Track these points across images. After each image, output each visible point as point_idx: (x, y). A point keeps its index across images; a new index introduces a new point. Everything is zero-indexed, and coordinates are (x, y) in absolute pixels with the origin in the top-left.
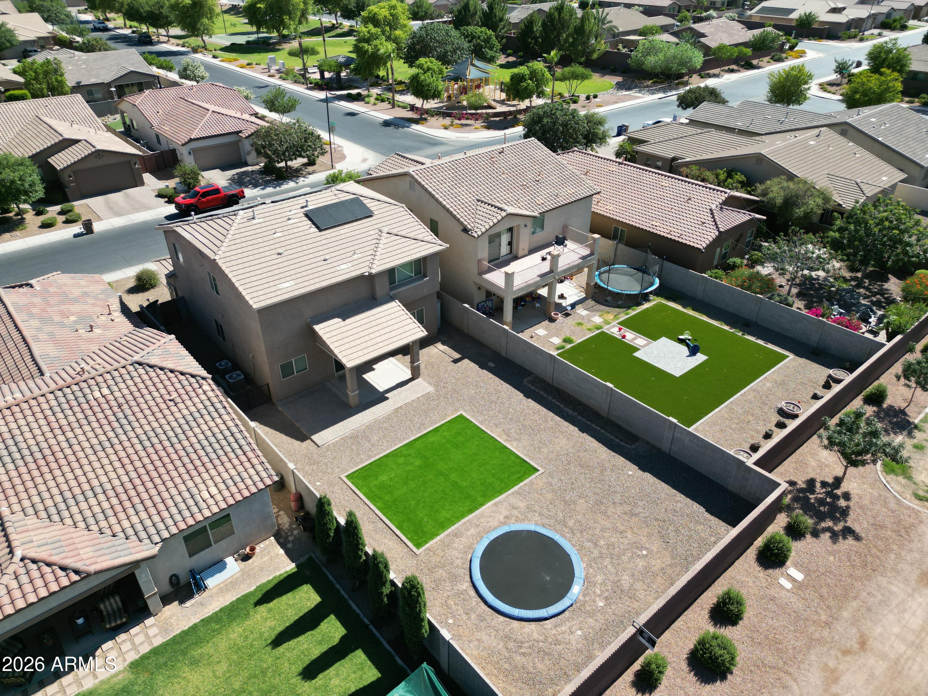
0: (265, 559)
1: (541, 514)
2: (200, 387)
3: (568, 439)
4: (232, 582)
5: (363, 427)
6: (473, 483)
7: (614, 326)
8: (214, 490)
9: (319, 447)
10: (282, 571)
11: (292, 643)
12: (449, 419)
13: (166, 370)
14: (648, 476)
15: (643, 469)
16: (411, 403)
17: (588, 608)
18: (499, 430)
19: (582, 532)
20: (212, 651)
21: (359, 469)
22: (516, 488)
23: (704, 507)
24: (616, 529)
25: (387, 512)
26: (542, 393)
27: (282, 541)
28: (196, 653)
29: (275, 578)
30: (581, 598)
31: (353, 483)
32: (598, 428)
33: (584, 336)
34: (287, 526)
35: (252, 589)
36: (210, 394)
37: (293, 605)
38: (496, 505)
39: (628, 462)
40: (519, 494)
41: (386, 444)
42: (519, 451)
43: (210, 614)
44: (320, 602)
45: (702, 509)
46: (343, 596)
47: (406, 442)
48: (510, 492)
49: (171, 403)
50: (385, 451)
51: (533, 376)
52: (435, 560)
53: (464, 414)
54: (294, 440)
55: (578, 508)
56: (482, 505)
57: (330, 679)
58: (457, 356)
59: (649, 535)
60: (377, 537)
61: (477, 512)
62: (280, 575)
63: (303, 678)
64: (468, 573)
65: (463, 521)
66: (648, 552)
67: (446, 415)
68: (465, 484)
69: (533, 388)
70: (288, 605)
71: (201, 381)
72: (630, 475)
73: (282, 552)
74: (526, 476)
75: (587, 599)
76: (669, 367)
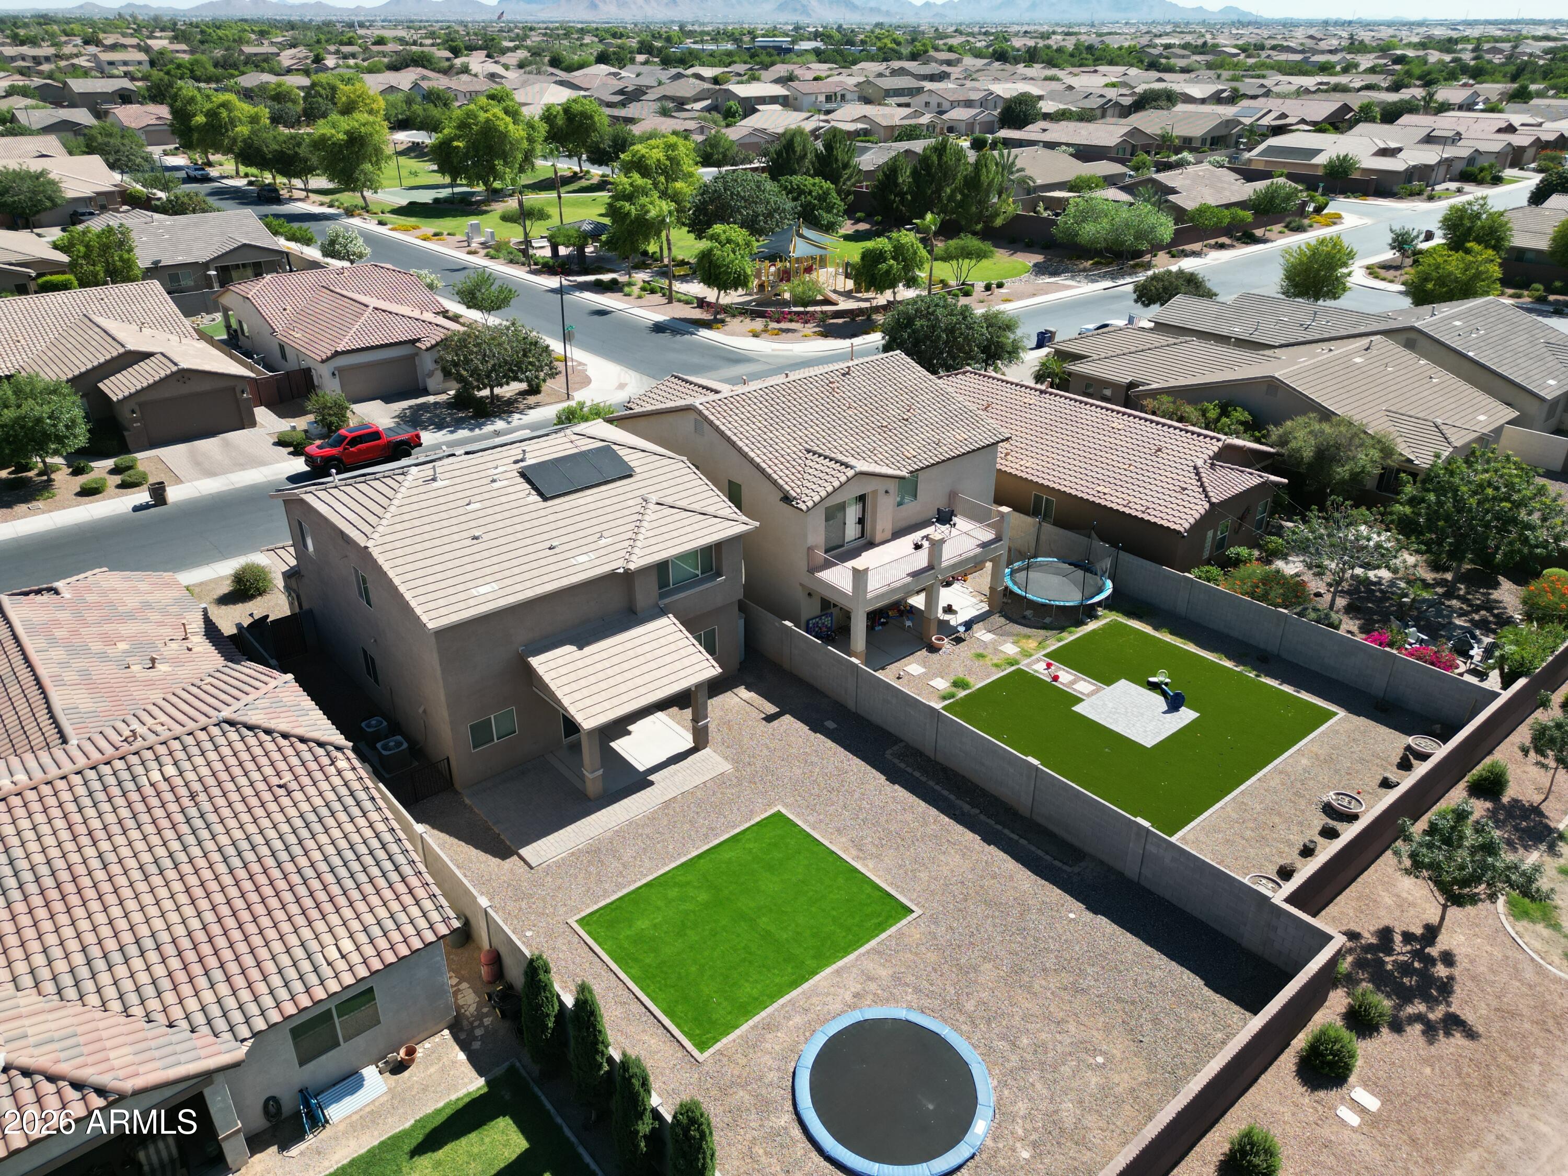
0: (432, 1070)
1: (917, 990)
2: (333, 763)
3: (964, 855)
4: (372, 1112)
5: (609, 834)
6: (798, 933)
7: (1038, 660)
8: (347, 945)
9: (531, 868)
12: (758, 819)
13: (275, 735)
14: (1102, 921)
15: (1094, 908)
16: (691, 793)
17: (1002, 1162)
19: (989, 1022)
21: (601, 909)
22: (873, 943)
23: (1202, 978)
24: (1048, 1018)
25: (649, 986)
26: (917, 774)
27: (463, 1036)
29: (447, 1105)
30: (989, 1143)
31: (589, 933)
32: (1015, 837)
33: (988, 676)
34: (472, 1009)
35: (407, 1125)
36: (349, 775)
38: (838, 972)
39: (1068, 897)
40: (879, 953)
41: (647, 863)
42: (879, 876)
43: (332, 1170)
44: (526, 1150)
45: (1198, 982)
46: (568, 1139)
47: (683, 859)
48: (862, 950)
49: (282, 792)
50: (646, 875)
51: (902, 744)
52: (731, 1071)
53: (784, 811)
54: (490, 857)
55: (981, 979)
56: (814, 973)
58: (772, 709)
59: (1107, 1029)
60: (631, 1030)
61: (806, 986)
62: (458, 1099)
64: (790, 1097)
65: (782, 1001)
66: (1107, 1059)
67: (753, 813)
68: (785, 936)
69: (902, 765)
70: (470, 1155)
71: (335, 753)
73: (462, 1056)
74: (891, 921)
75: (1001, 1145)
76: (1135, 731)
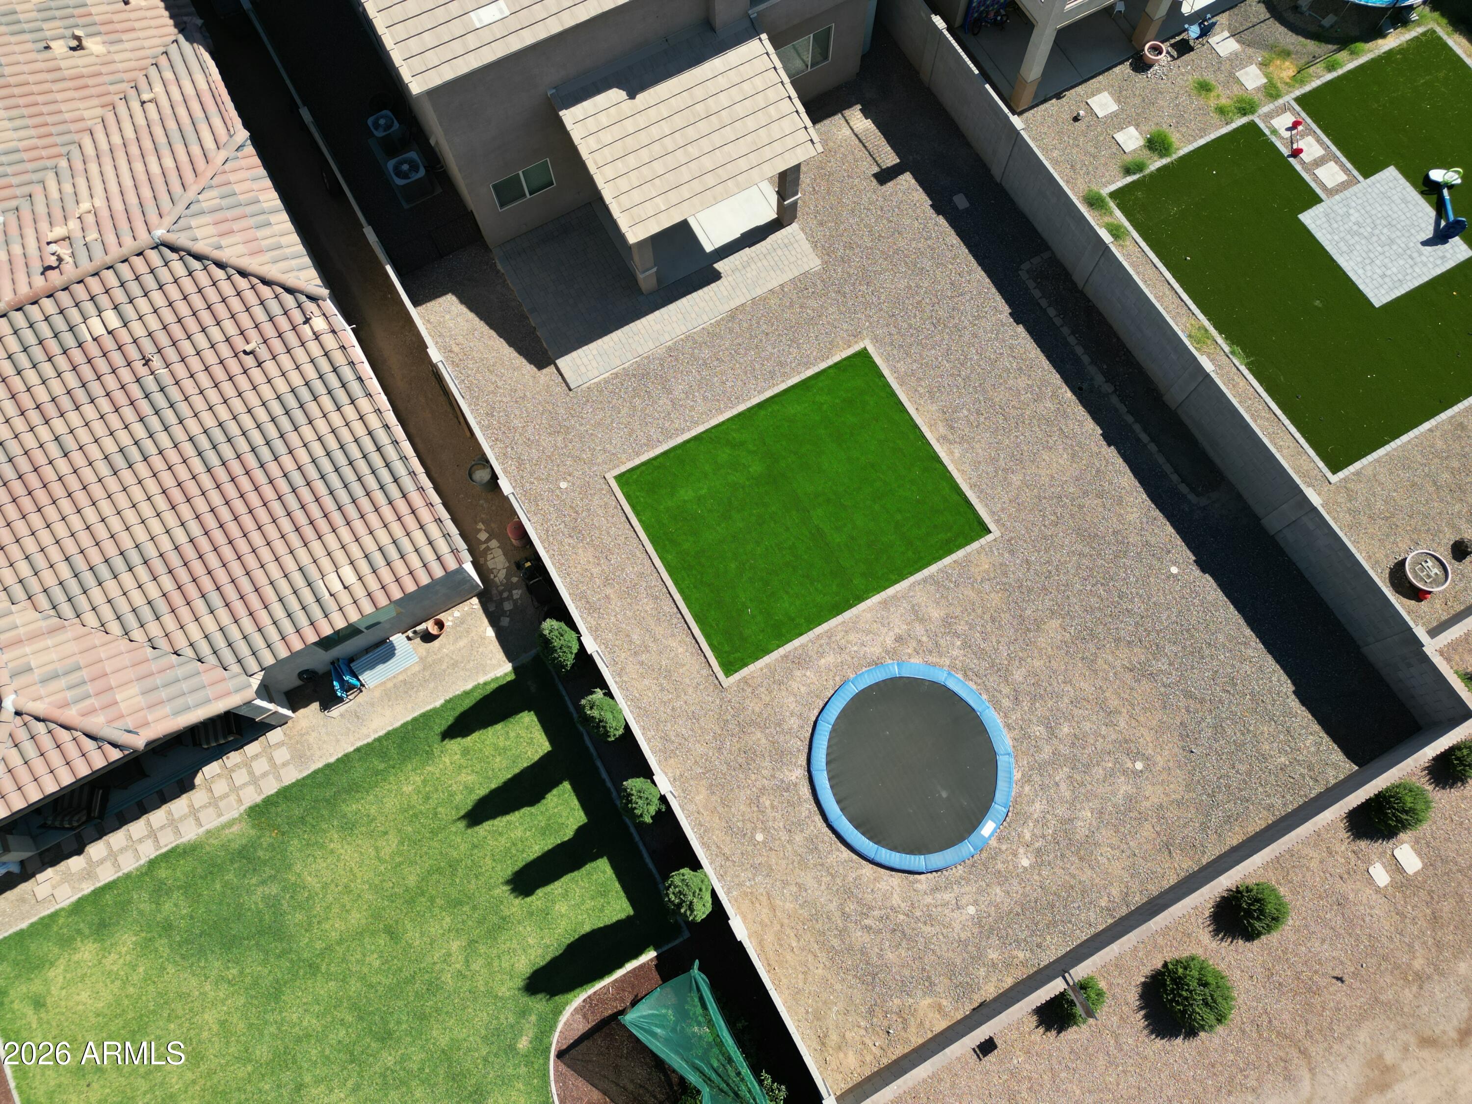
0: (462, 643)
1: (966, 645)
2: (307, 321)
3: (1073, 456)
4: (405, 682)
6: (852, 538)
8: (350, 576)
9: (570, 390)
10: (489, 677)
11: (500, 822)
12: (837, 358)
14: (1208, 581)
15: (1204, 565)
16: (763, 299)
17: (1000, 866)
18: (934, 408)
20: (373, 810)
21: (643, 464)
22: (933, 569)
28: (351, 808)
29: (475, 688)
30: (993, 843)
32: (1144, 438)
33: (1203, 132)
34: (502, 575)
35: (438, 703)
36: (330, 342)
37: (505, 749)
38: (885, 603)
39: (1179, 541)
40: (937, 583)
42: (963, 472)
43: (370, 740)
44: (549, 752)
46: (587, 748)
48: (919, 576)
49: (249, 361)
50: (697, 423)
51: (1046, 255)
53: (871, 350)
54: (524, 362)
55: (1042, 641)
56: (860, 599)
57: (554, 902)
58: (890, 159)
59: (1160, 730)
60: (659, 631)
61: (847, 615)
62: (485, 684)
63: (513, 890)
64: (806, 751)
65: (818, 630)
66: (1147, 767)
67: (832, 346)
68: (838, 540)
69: (1037, 293)
70: (496, 748)
71: (310, 306)
72: (1170, 576)
73: (490, 633)
74: (961, 540)
75: (1004, 847)
76: (1369, 274)
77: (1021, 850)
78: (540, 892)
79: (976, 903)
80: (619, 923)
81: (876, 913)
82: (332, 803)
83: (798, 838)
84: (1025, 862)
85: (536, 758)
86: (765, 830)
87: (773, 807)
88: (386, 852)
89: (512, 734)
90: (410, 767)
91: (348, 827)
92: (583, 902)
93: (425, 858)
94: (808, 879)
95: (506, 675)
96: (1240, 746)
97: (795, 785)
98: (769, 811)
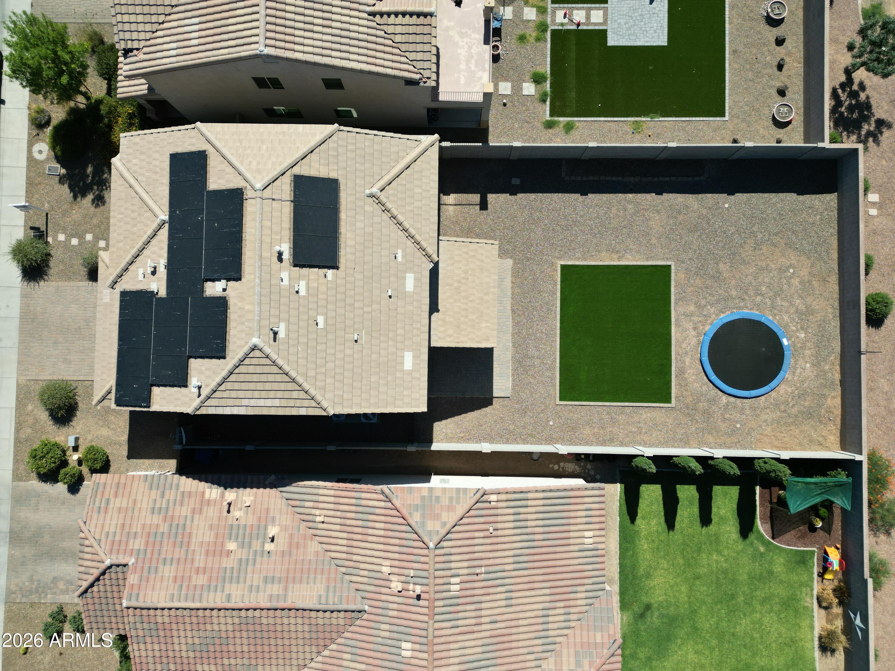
2: (490, 502)
3: (658, 212)
5: (512, 350)
6: (642, 320)
7: (554, 11)
9: (509, 398)
10: (618, 495)
12: (559, 279)
14: (738, 196)
15: (731, 193)
16: (514, 293)
17: (799, 345)
18: (605, 253)
21: (560, 386)
22: (673, 296)
23: (794, 192)
24: (761, 269)
25: (621, 399)
26: (591, 178)
29: (620, 502)
31: (571, 400)
32: (667, 179)
36: (501, 497)
37: (651, 503)
38: (676, 325)
39: (716, 195)
40: (680, 299)
42: (640, 260)
43: (618, 552)
44: (662, 487)
45: (794, 196)
48: (673, 304)
51: (564, 163)
53: (563, 263)
54: (484, 409)
55: (725, 275)
56: (669, 334)
58: (476, 198)
59: (783, 253)
61: (673, 342)
62: (620, 497)
65: (673, 357)
67: (552, 277)
69: (579, 178)
72: (727, 209)
74: (668, 279)
76: (651, 37)
77: (798, 334)
78: (713, 517)
79: (806, 362)
80: (740, 494)
81: (790, 400)
82: (635, 577)
83: (748, 412)
84: (803, 335)
85: (661, 492)
86: (737, 423)
87: (731, 415)
88: (666, 566)
89: (646, 497)
90: (637, 542)
91: (648, 576)
92: (725, 503)
93: (676, 553)
94: (764, 417)
95: (621, 487)
96: (805, 230)
97: (728, 402)
98: (731, 417)
